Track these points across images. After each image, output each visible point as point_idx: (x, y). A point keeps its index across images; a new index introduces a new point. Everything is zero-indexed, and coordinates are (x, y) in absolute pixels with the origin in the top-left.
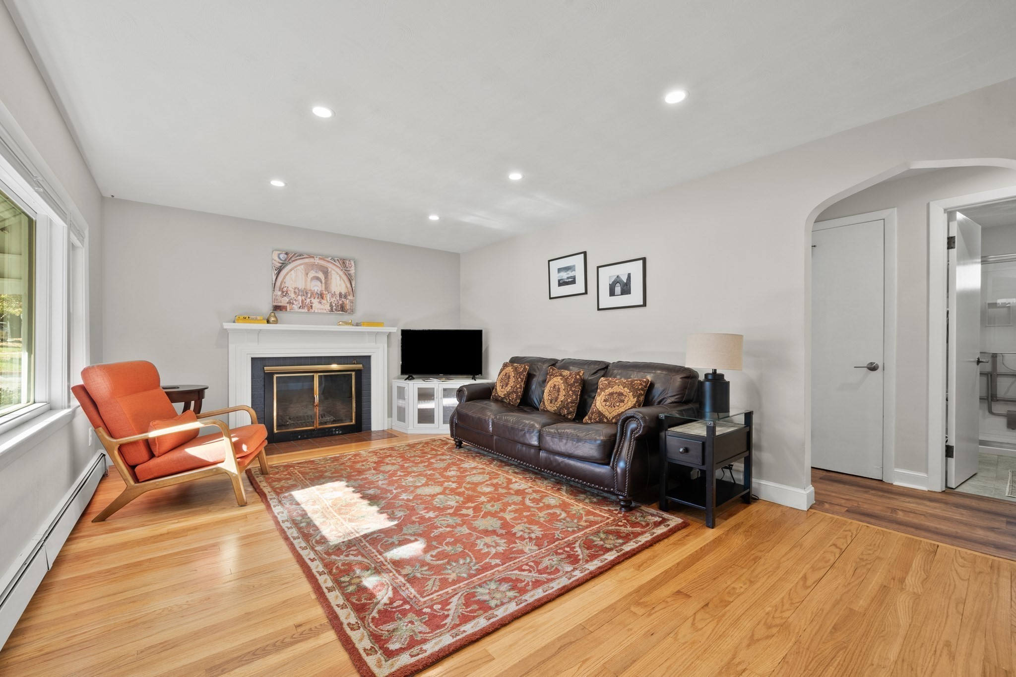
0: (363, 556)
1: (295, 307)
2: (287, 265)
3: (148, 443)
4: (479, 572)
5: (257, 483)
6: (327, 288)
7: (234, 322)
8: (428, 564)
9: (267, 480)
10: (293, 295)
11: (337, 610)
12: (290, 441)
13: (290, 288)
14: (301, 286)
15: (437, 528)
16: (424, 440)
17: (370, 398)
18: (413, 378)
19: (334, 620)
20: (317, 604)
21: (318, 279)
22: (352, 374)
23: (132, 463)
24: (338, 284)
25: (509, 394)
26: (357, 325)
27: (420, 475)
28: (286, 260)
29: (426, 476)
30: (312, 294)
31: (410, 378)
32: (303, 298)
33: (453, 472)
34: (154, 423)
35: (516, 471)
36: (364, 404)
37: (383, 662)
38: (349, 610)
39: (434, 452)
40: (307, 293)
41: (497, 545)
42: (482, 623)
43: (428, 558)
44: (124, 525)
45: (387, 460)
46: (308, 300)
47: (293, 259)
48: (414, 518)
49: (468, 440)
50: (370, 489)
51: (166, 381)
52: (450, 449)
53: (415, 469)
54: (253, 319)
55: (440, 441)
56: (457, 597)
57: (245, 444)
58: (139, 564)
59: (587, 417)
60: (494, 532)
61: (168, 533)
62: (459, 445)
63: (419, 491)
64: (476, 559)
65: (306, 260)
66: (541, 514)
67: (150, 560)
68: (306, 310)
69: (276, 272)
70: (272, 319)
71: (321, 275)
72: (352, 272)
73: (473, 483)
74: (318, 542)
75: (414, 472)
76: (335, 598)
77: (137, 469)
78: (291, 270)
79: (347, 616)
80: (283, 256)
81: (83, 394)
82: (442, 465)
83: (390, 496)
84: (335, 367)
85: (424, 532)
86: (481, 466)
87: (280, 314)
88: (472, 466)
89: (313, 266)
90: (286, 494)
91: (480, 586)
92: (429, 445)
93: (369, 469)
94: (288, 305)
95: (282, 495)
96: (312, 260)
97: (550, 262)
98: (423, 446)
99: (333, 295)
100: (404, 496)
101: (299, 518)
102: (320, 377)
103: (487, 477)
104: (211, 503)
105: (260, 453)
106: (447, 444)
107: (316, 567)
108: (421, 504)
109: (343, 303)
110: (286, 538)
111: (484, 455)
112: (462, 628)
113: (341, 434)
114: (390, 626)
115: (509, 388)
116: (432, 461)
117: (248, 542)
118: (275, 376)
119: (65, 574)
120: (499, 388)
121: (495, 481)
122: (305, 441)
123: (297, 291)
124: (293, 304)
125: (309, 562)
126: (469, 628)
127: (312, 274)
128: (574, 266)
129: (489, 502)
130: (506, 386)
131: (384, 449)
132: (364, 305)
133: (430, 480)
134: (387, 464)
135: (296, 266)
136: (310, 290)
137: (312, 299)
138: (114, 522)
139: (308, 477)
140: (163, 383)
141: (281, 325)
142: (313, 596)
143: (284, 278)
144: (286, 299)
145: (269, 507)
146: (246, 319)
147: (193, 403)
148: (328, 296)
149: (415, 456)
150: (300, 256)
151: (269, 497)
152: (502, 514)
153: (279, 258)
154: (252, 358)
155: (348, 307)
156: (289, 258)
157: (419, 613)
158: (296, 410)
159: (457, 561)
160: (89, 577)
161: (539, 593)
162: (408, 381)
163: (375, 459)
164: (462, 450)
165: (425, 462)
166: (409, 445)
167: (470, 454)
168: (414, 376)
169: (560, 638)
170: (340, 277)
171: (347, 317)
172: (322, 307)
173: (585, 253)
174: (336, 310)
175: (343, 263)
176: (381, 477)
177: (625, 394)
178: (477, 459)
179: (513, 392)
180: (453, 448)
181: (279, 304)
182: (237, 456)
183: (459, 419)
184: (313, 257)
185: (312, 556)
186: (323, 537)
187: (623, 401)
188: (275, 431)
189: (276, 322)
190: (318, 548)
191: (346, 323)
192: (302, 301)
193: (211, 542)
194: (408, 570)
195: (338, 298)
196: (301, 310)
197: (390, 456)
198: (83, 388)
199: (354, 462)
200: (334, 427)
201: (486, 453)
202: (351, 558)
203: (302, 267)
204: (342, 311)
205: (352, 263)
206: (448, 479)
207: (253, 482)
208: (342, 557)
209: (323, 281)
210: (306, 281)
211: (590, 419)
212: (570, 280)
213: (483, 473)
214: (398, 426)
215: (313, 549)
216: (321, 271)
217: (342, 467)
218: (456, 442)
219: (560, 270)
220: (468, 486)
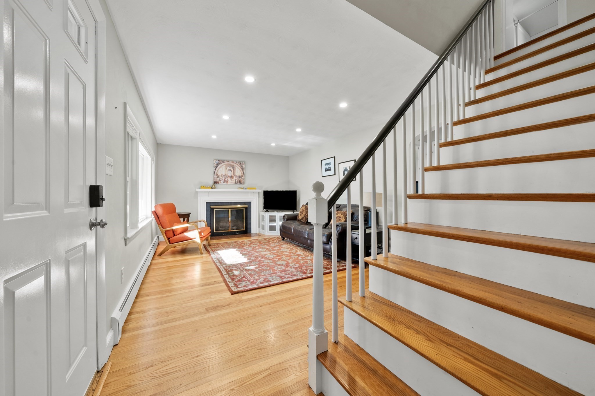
0: (237, 268)
1: (222, 182)
2: (219, 165)
3: (173, 231)
4: (272, 274)
5: (207, 248)
6: (234, 174)
7: (200, 188)
8: (257, 271)
9: (210, 248)
10: (221, 177)
11: (226, 279)
12: (220, 236)
13: (220, 175)
14: (224, 174)
15: (263, 263)
16: (271, 237)
17: (251, 220)
18: (268, 211)
19: (225, 281)
20: (221, 277)
21: (230, 170)
22: (243, 209)
23: (169, 237)
24: (238, 172)
25: (303, 218)
26: (246, 189)
27: (264, 248)
28: (218, 163)
29: (266, 249)
30: (228, 176)
31: (267, 211)
32: (225, 178)
33: (277, 248)
34: (175, 224)
35: (301, 248)
36: (248, 222)
37: (236, 289)
38: (230, 279)
39: (273, 241)
40: (226, 176)
41: (281, 268)
42: (267, 284)
43: (257, 270)
44: (167, 257)
45: (254, 243)
46: (227, 179)
47: (221, 163)
48: (257, 260)
49: (287, 237)
50: (245, 251)
51: (178, 211)
52: (279, 241)
53: (263, 246)
54: (207, 187)
55: (277, 238)
56: (262, 279)
57: (203, 233)
58: (173, 266)
59: (328, 227)
60: (282, 265)
61: (179, 260)
62: (283, 239)
63: (261, 253)
64: (272, 271)
65: (226, 163)
66: (302, 261)
67: (175, 266)
68: (226, 183)
69: (215, 168)
70: (214, 187)
71: (232, 169)
72: (244, 167)
73: (282, 252)
74: (224, 264)
75: (262, 247)
76: (226, 276)
77: (170, 239)
78: (220, 167)
79: (228, 280)
80: (217, 162)
81: (155, 214)
82: (274, 245)
83: (251, 254)
84: (239, 206)
85: (258, 264)
86: (288, 246)
87: (216, 185)
88: (285, 246)
89: (228, 165)
90: (216, 252)
91: (270, 277)
92: (272, 240)
93: (247, 246)
94: (219, 181)
95: (215, 252)
96: (228, 163)
97: (322, 161)
98: (270, 239)
99: (236, 177)
100: (256, 254)
101: (219, 258)
102: (231, 210)
103: (289, 250)
104: (192, 253)
105: (208, 237)
106: (279, 239)
107: (222, 270)
108: (261, 256)
109: (240, 180)
110: (215, 263)
111: (292, 243)
112: (260, 285)
113: (239, 234)
114: (240, 283)
115: (303, 215)
116: (271, 244)
117: (203, 263)
118: (215, 210)
119: (152, 267)
120: (299, 215)
121: (291, 251)
122: (225, 236)
123: (222, 175)
124: (221, 181)
125: (220, 269)
126: (262, 285)
127: (228, 168)
128: (331, 163)
129: (285, 257)
130: (302, 215)
131: (254, 240)
132: (249, 180)
133: (267, 250)
134: (254, 244)
135: (222, 166)
136: (228, 175)
137: (228, 179)
138: (163, 256)
139: (224, 247)
140: (177, 212)
141: (217, 189)
142: (220, 276)
143: (218, 171)
144: (219, 179)
145: (210, 255)
146: (204, 187)
147: (186, 219)
148: (234, 177)
149: (265, 242)
150: (223, 161)
151: (210, 252)
152: (288, 261)
153: (216, 163)
154: (206, 202)
155: (242, 181)
156: (220, 162)
157: (249, 281)
158: (222, 224)
159: (266, 271)
160: (159, 268)
161: (288, 280)
162: (266, 213)
163: (250, 243)
164: (284, 241)
165: (268, 244)
166: (264, 239)
167: (287, 242)
168: (269, 211)
169: (288, 289)
170: (239, 169)
171: (241, 186)
172: (232, 182)
173: (334, 157)
174: (237, 183)
175: (240, 163)
176: (250, 248)
177: (341, 217)
178: (288, 244)
179: (304, 217)
180: (281, 240)
181: (216, 181)
182: (200, 237)
183: (283, 228)
184: (229, 162)
185: (222, 267)
186: (225, 263)
187: (340, 220)
188: (215, 232)
189: (215, 188)
190: (224, 265)
191: (241, 188)
192: (225, 180)
193: (192, 263)
194: (250, 272)
195: (238, 178)
196: (224, 183)
197: (256, 242)
198: (155, 211)
199: (242, 244)
200: (237, 231)
201: (293, 242)
202: (233, 268)
203: (224, 166)
204: (240, 183)
205: (244, 163)
206: (274, 250)
207: (206, 248)
208: (230, 268)
209: (232, 171)
210: (226, 171)
211: (329, 227)
212: (329, 169)
213: (288, 249)
214: (262, 232)
215: (222, 265)
216: (232, 167)
217: (237, 245)
218: (282, 238)
219: (326, 164)
220: (280, 252)
